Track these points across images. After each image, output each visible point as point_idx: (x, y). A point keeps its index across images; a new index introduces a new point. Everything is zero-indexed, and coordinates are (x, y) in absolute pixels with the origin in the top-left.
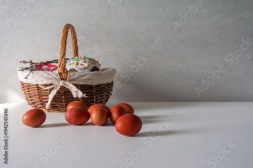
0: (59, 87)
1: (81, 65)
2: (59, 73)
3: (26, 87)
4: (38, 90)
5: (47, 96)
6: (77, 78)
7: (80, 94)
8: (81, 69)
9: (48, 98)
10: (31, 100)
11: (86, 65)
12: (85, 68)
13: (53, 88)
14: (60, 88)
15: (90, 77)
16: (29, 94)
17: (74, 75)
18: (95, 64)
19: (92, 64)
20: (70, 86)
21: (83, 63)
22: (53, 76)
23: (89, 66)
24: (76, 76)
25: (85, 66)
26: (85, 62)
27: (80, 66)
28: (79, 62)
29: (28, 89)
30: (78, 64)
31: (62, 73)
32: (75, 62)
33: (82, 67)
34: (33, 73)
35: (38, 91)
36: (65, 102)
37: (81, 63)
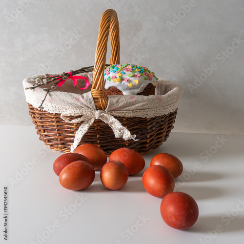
0: (92, 121)
1: (128, 81)
2: (94, 99)
3: (39, 116)
4: (57, 122)
5: (73, 132)
6: (122, 107)
7: (127, 135)
8: (128, 89)
9: (74, 137)
10: (46, 136)
11: (136, 81)
12: (134, 87)
13: (82, 122)
14: (94, 122)
15: (143, 105)
16: (43, 126)
17: (118, 102)
18: (150, 79)
19: (145, 79)
20: (111, 121)
21: (131, 79)
22: (84, 103)
23: (140, 83)
24: (121, 104)
25: (133, 83)
26: (134, 76)
27: (127, 84)
28: (124, 76)
29: (41, 118)
30: (122, 79)
31: (97, 99)
32: (118, 75)
33: (130, 85)
34: (50, 95)
35: (58, 124)
36: (100, 143)
37: (128, 77)
